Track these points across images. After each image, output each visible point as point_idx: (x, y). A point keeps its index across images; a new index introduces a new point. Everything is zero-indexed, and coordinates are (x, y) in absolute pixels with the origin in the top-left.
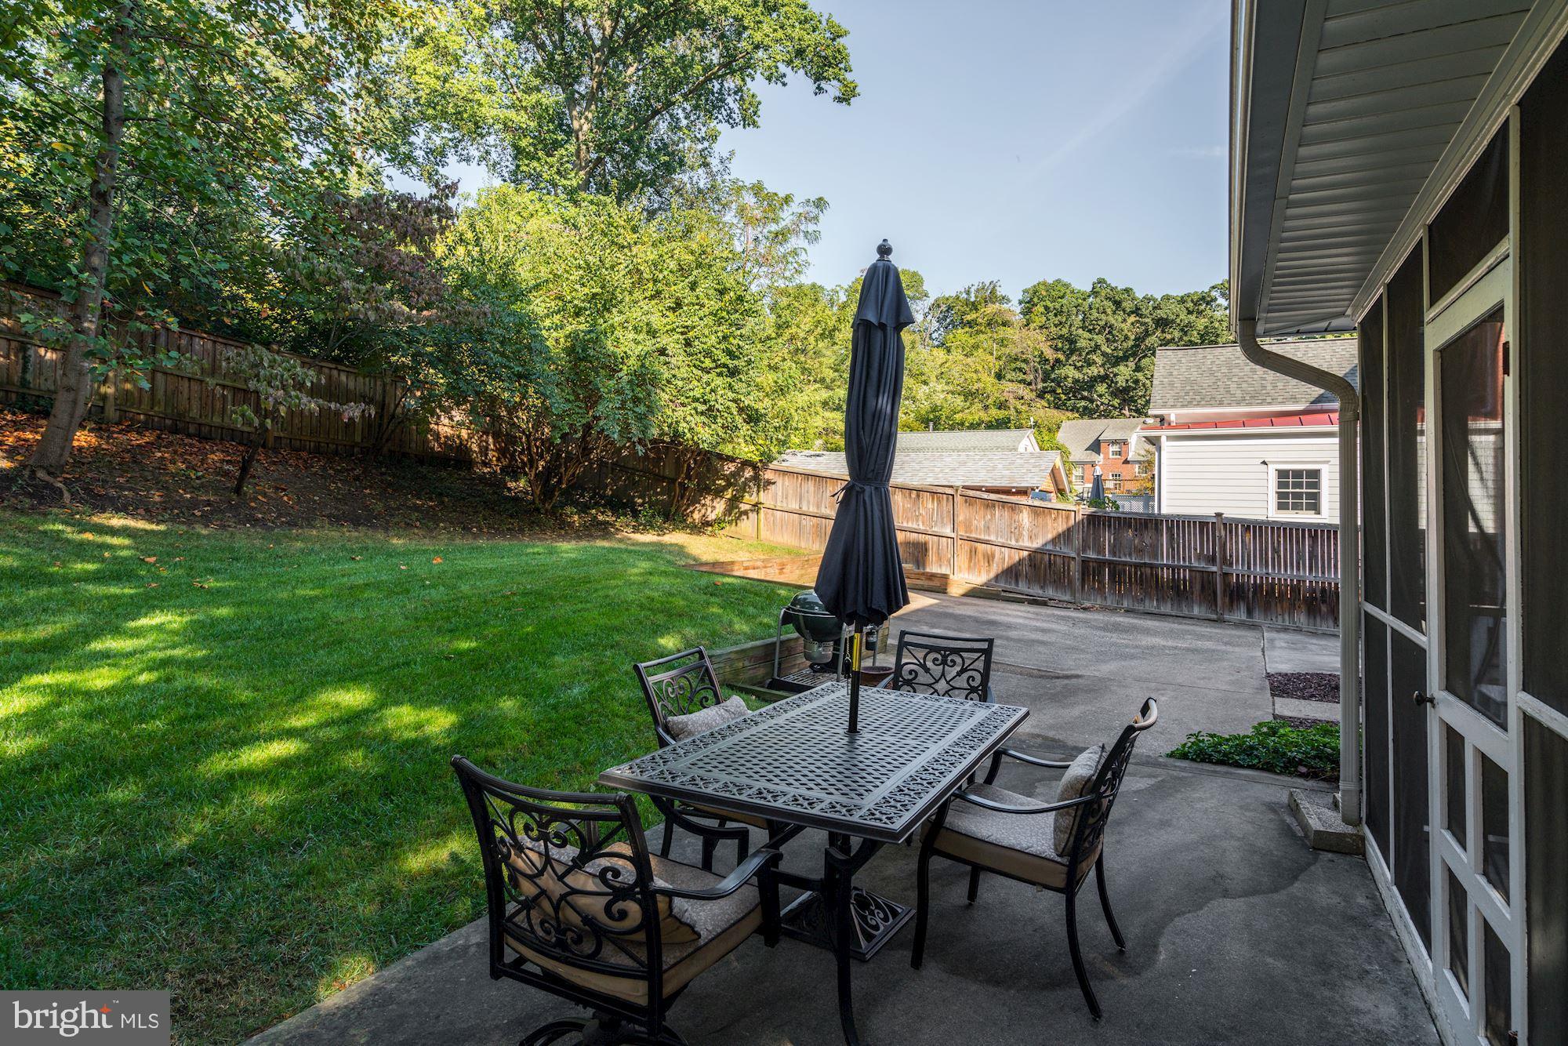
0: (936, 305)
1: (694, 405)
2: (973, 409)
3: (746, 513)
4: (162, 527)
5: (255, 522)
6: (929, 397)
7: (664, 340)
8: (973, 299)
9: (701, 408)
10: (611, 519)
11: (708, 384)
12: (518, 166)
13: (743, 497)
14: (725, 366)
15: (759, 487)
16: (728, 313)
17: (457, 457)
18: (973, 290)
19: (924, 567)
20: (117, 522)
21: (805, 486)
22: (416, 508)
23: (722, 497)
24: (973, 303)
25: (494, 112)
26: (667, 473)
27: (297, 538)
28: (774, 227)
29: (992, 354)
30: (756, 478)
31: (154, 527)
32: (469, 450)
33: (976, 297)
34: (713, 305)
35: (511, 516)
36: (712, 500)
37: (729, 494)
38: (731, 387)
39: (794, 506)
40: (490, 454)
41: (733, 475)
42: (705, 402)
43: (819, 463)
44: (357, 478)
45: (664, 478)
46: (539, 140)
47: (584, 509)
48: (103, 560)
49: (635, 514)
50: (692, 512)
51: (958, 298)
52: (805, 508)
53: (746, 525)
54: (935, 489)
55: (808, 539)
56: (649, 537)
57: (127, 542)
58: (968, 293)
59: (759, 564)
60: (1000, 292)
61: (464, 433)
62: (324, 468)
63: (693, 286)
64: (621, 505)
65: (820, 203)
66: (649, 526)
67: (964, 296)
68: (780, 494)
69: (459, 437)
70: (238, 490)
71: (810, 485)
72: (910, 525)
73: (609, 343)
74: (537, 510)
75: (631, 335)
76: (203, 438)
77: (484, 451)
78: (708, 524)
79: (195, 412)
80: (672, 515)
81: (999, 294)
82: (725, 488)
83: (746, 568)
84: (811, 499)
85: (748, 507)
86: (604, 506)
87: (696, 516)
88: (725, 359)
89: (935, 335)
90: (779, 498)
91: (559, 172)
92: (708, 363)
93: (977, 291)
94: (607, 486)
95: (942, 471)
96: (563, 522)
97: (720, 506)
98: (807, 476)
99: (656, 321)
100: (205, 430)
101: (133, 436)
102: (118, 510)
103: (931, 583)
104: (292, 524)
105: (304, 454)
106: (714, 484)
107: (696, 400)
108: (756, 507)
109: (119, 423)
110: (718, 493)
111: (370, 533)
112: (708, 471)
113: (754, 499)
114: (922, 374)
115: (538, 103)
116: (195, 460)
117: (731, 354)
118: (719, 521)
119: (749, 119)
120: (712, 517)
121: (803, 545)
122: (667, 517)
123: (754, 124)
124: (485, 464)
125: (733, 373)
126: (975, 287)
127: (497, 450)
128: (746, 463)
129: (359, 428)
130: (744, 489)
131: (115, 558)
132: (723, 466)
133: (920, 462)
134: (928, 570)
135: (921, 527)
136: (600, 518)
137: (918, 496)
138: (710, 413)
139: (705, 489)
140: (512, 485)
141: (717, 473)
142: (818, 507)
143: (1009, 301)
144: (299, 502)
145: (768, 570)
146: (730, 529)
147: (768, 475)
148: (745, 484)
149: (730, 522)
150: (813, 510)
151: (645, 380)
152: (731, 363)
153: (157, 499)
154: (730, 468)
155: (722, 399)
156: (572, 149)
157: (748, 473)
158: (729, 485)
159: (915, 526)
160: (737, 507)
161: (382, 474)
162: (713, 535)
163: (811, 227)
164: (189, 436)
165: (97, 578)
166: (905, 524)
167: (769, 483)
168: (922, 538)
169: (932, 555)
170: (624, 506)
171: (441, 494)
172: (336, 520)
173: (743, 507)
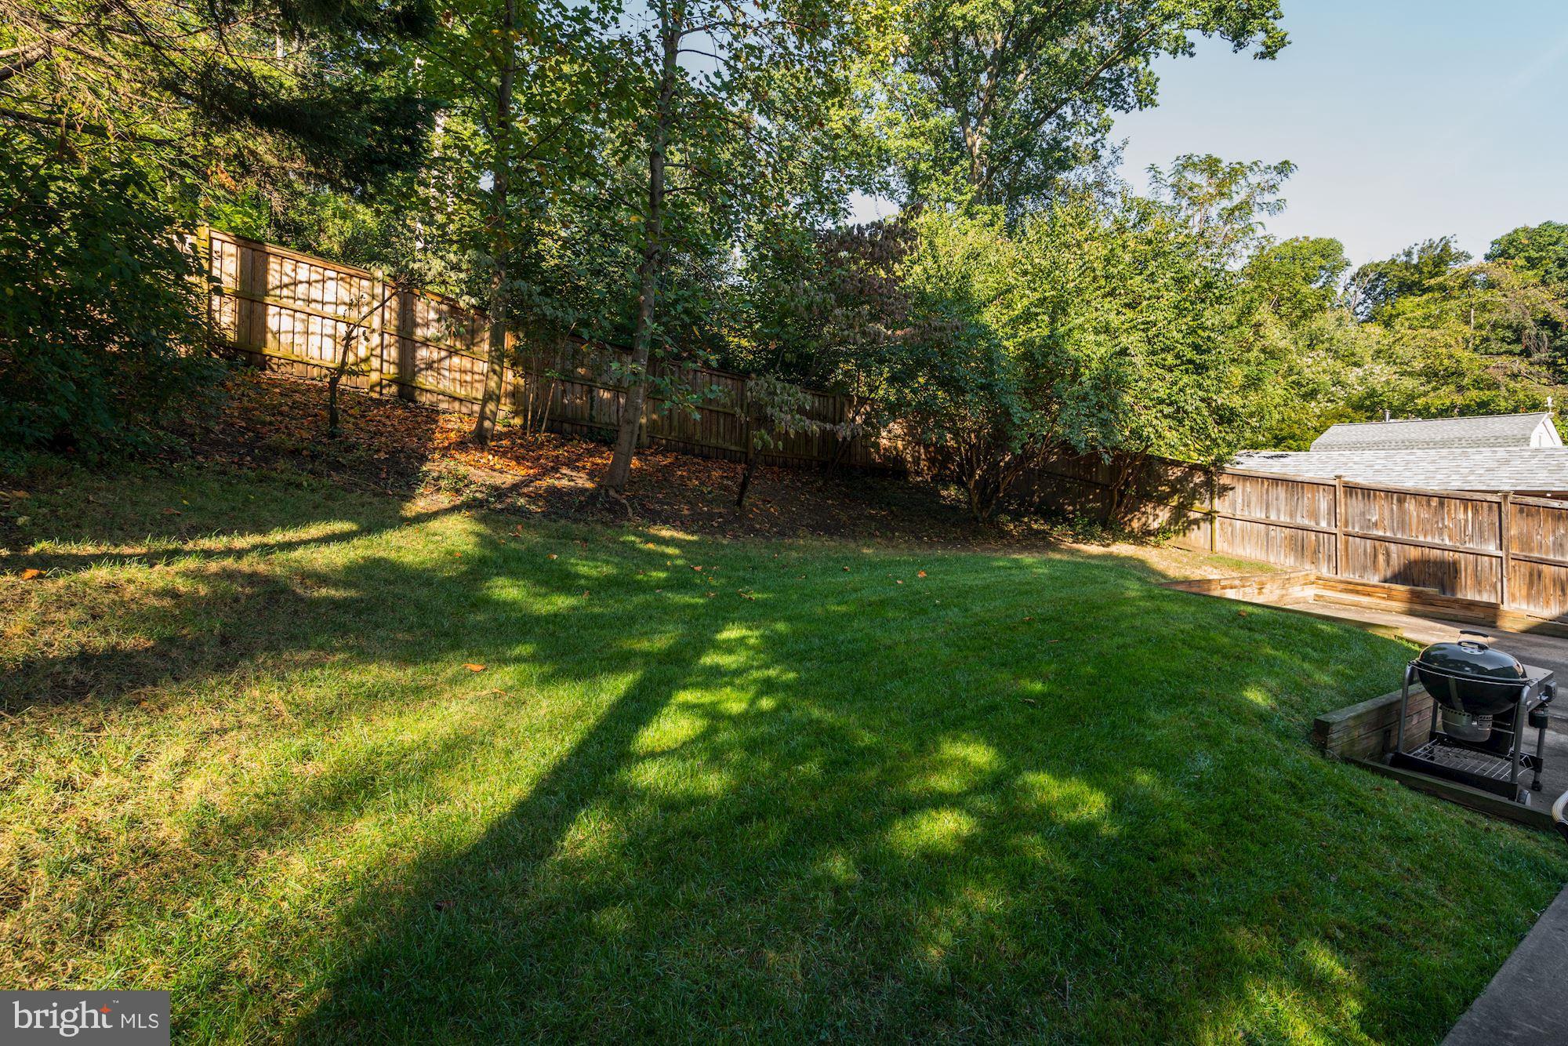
0: (1362, 273)
1: (1159, 407)
2: (1441, 392)
3: (1196, 522)
4: (695, 538)
5: (757, 532)
6: (1363, 381)
7: (1124, 340)
8: (1415, 261)
9: (1167, 410)
10: (1046, 527)
11: (1174, 383)
12: (914, 191)
13: (1192, 504)
14: (1190, 361)
15: (1212, 493)
16: (1192, 303)
17: (894, 467)
18: (1415, 251)
19: (1453, 591)
20: (666, 533)
21: (1273, 492)
22: (872, 518)
23: (1166, 505)
24: (1416, 266)
25: (898, 143)
26: (1100, 479)
27: (790, 548)
28: (1225, 203)
29: (1468, 323)
30: (1209, 484)
31: (689, 538)
32: (903, 461)
33: (1420, 258)
34: (1173, 296)
35: (954, 525)
36: (1154, 508)
37: (1174, 501)
38: (1200, 386)
39: (1260, 515)
40: (922, 463)
41: (1179, 480)
42: (1170, 404)
43: (1284, 466)
44: (819, 490)
45: (1097, 485)
46: (936, 162)
47: (1016, 517)
48: (667, 569)
49: (1071, 524)
50: (1131, 520)
51: (1393, 261)
52: (1273, 517)
53: (1198, 537)
54: (1468, 495)
55: (1279, 553)
56: (1094, 549)
57: (677, 551)
58: (1409, 254)
59: (1237, 582)
60: (1454, 248)
61: (900, 444)
62: (792, 481)
63: (1151, 279)
64: (1052, 514)
65: (1284, 168)
66: (1088, 537)
67: (1404, 258)
68: (1240, 501)
69: (896, 448)
70: (739, 503)
71: (1281, 491)
72: (1429, 539)
73: (1069, 348)
74: (976, 519)
75: (1092, 337)
76: (706, 458)
77: (917, 461)
78: (1149, 533)
79: (698, 436)
80: (1109, 524)
81: (1453, 251)
82: (1170, 495)
83: (1224, 588)
84: (1283, 508)
85: (1198, 515)
86: (1035, 514)
87: (1136, 524)
88: (1190, 354)
89: (1358, 310)
90: (1239, 506)
91: (955, 189)
92: (1170, 360)
93: (1423, 250)
94: (1034, 493)
95: (1472, 472)
96: (1002, 531)
97: (1164, 515)
98: (1276, 481)
99: (1115, 321)
100: (706, 450)
101: (660, 458)
102: (665, 522)
103: (1469, 614)
104: (781, 534)
105: (776, 469)
106: (1157, 490)
107: (1161, 402)
108: (1210, 516)
109: (650, 447)
110: (1162, 500)
111: (844, 542)
112: (1149, 476)
113: (1206, 506)
114: (1353, 354)
115: (936, 127)
116: (703, 476)
117: (1196, 348)
118: (1163, 531)
119: (1146, 100)
120: (1155, 525)
121: (1272, 559)
122: (1106, 526)
123: (1153, 104)
124: (918, 473)
125: (1200, 369)
126: (1419, 248)
127: (928, 460)
128: (1194, 468)
129: (816, 442)
130: (1194, 494)
131: (675, 566)
132: (1166, 471)
133: (1434, 462)
134: (1459, 596)
135: (1447, 542)
136: (1035, 527)
137: (1442, 504)
138: (1179, 415)
139: (1145, 496)
140: (944, 493)
141: (1160, 479)
142: (1291, 516)
143: (1468, 257)
144: (782, 514)
145: (1247, 590)
146: (1175, 540)
147: (1225, 480)
148: (1194, 490)
149: (1177, 533)
150: (1284, 519)
151: (1110, 383)
152: (1197, 358)
153: (686, 512)
154: (1175, 473)
155: (1192, 402)
156: (966, 163)
157: (1199, 478)
158: (1174, 491)
159: (1437, 541)
160: (1185, 515)
161: (838, 485)
162: (1157, 545)
163: (1269, 198)
164: (695, 456)
165: (667, 585)
166: (1421, 539)
167: (1225, 489)
168: (1449, 556)
169: (1466, 578)
170: (1056, 513)
171: (888, 503)
172: (815, 529)
173: (1193, 515)
